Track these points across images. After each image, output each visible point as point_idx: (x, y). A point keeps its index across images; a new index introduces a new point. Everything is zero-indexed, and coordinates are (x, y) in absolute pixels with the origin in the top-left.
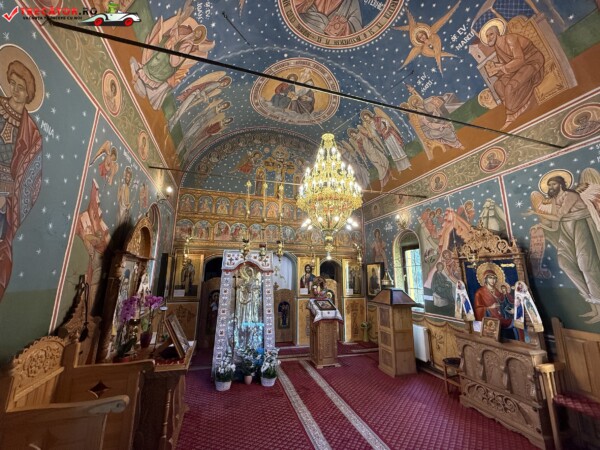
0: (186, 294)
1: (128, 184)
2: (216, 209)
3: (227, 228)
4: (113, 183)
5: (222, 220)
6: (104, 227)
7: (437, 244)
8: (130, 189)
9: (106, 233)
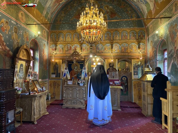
0: (56, 77)
1: (16, 33)
2: (65, 38)
3: (71, 47)
4: (9, 33)
5: (69, 44)
6: (8, 49)
7: (174, 46)
8: (18, 34)
9: (9, 51)
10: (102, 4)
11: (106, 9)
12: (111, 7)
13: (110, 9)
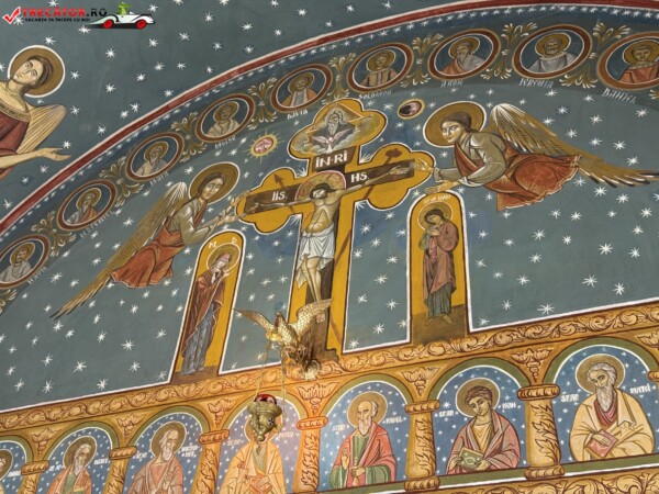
10: (405, 111)
11: (443, 141)
12: (502, 108)
13: (499, 128)
